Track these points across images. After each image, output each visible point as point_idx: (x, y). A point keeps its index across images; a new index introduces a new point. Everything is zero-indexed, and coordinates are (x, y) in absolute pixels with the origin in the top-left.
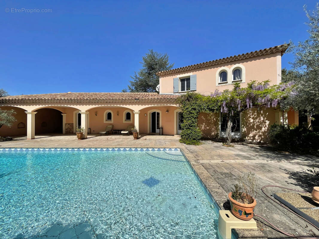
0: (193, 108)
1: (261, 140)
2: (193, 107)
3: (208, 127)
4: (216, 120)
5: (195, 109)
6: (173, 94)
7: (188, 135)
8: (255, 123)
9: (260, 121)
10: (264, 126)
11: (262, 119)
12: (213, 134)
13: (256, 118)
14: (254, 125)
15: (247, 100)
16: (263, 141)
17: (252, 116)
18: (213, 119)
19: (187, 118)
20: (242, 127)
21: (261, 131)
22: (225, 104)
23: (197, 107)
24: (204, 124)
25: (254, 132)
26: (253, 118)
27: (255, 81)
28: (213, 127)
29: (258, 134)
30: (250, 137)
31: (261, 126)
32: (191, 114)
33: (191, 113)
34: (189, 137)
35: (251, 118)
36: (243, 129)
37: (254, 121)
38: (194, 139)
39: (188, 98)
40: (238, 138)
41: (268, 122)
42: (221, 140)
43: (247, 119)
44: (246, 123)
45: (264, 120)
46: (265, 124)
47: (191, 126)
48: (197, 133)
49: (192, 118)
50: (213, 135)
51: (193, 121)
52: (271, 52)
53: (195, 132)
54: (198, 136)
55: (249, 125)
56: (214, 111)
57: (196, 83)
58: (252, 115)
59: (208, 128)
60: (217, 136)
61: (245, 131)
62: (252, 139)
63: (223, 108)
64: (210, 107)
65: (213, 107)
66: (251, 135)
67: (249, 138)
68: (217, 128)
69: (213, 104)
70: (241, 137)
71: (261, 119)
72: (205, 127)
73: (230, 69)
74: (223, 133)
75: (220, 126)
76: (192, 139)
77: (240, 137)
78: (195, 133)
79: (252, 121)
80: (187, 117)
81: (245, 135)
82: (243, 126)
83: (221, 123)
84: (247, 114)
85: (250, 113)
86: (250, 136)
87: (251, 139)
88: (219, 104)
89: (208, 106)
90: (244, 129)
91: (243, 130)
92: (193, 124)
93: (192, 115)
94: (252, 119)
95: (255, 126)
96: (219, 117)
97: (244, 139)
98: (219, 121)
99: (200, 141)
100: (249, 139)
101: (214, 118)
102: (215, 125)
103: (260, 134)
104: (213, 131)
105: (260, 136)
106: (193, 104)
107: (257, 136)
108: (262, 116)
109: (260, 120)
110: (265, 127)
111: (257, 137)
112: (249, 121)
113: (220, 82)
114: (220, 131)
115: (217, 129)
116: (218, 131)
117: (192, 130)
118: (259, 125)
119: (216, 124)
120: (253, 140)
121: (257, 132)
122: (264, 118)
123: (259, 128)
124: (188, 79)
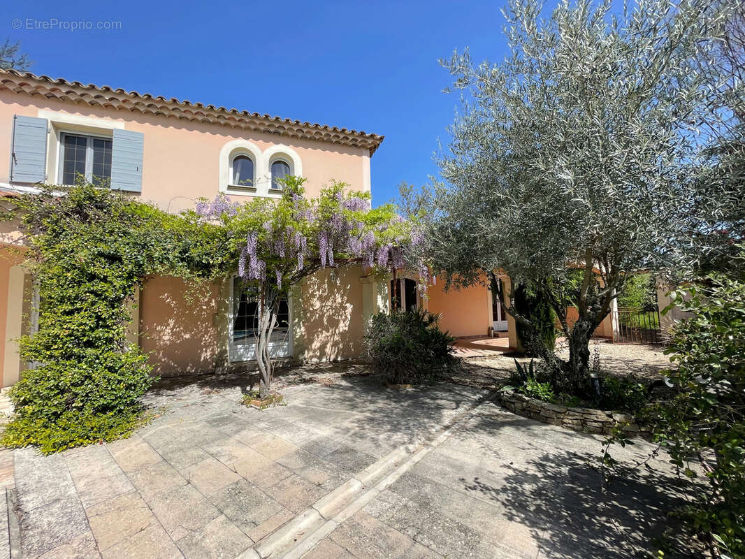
0: (101, 254)
1: (337, 356)
2: (102, 247)
3: (185, 333)
4: (219, 308)
5: (114, 259)
6: (9, 186)
7: (62, 392)
8: (325, 311)
9: (334, 305)
10: (343, 317)
11: (339, 300)
12: (206, 355)
13: (327, 298)
14: (322, 316)
15: (323, 242)
16: (341, 357)
17: (317, 293)
18: (208, 304)
19: (62, 301)
20: (295, 324)
21: (337, 331)
22: (254, 244)
23: (125, 251)
24: (172, 322)
25: (324, 335)
26: (321, 298)
27: (343, 185)
28: (206, 332)
29: (332, 339)
30: (315, 351)
31: (336, 318)
32: (89, 281)
33: (92, 277)
34: (68, 404)
35: (316, 299)
36: (298, 330)
37: (321, 307)
38: (105, 409)
39: (80, 205)
40: (285, 358)
41: (349, 307)
42: (234, 372)
43: (307, 301)
44: (305, 311)
45: (342, 302)
46: (345, 313)
47: (89, 344)
48: (122, 374)
49: (93, 304)
50: (205, 360)
51: (99, 318)
52: (354, 142)
53: (111, 369)
54: (128, 387)
55: (311, 316)
56: (210, 272)
57: (142, 166)
58: (318, 289)
59: (187, 336)
60: (223, 360)
61: (302, 336)
62: (318, 354)
63: (248, 259)
64: (194, 253)
65: (206, 255)
66: (316, 345)
67: (311, 354)
68: (219, 333)
69: (208, 243)
70: (291, 355)
71: (337, 301)
72: (173, 334)
73: (263, 151)
74: (239, 346)
75: (231, 326)
76: (88, 411)
77: (288, 354)
78: (112, 376)
79: (317, 304)
80: (63, 298)
81: (302, 346)
82: (296, 321)
83: (234, 314)
84: (307, 287)
85: (314, 284)
86: (313, 347)
87: (316, 356)
88: (232, 245)
89: (185, 251)
90: (301, 331)
91: (296, 333)
92: (100, 333)
93: (98, 286)
94: (318, 299)
95: (325, 320)
96: (227, 297)
97: (301, 357)
98: (227, 310)
99: (149, 400)
100: (311, 357)
101: (210, 301)
102: (214, 325)
103: (336, 338)
104: (207, 346)
105: (335, 344)
106: (111, 233)
107: (329, 346)
108: (338, 292)
109: (335, 302)
110: (344, 321)
111: (328, 350)
112: (312, 305)
113: (231, 184)
114: (232, 342)
115: (220, 338)
116: (223, 344)
117: (90, 364)
118: (334, 315)
119: (216, 319)
120: (320, 358)
121: (328, 334)
122: (342, 297)
123: (334, 323)
124: (103, 143)
